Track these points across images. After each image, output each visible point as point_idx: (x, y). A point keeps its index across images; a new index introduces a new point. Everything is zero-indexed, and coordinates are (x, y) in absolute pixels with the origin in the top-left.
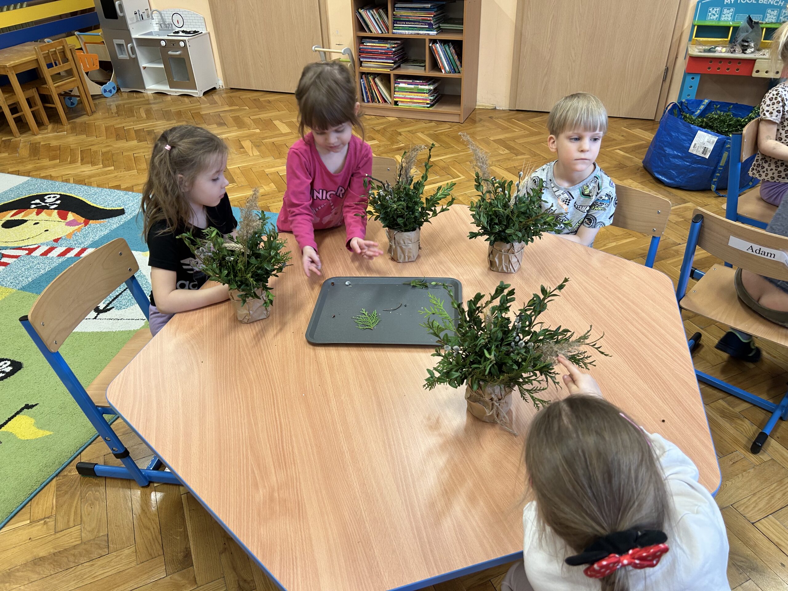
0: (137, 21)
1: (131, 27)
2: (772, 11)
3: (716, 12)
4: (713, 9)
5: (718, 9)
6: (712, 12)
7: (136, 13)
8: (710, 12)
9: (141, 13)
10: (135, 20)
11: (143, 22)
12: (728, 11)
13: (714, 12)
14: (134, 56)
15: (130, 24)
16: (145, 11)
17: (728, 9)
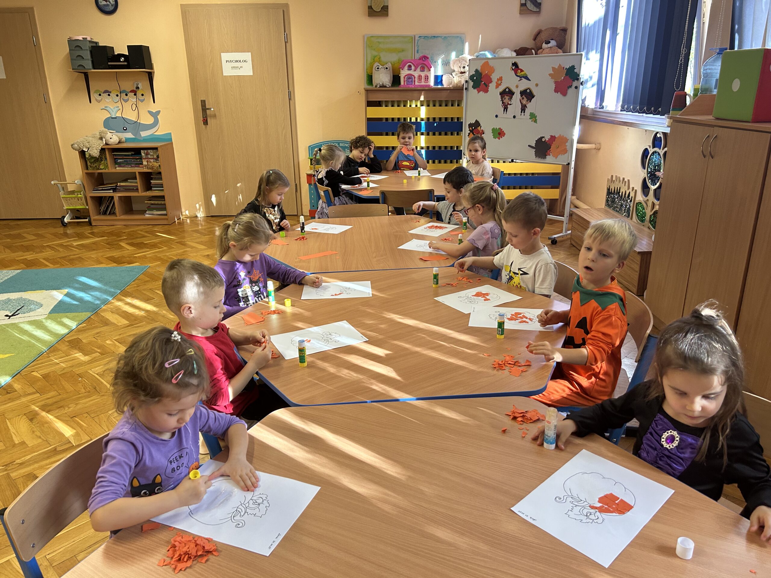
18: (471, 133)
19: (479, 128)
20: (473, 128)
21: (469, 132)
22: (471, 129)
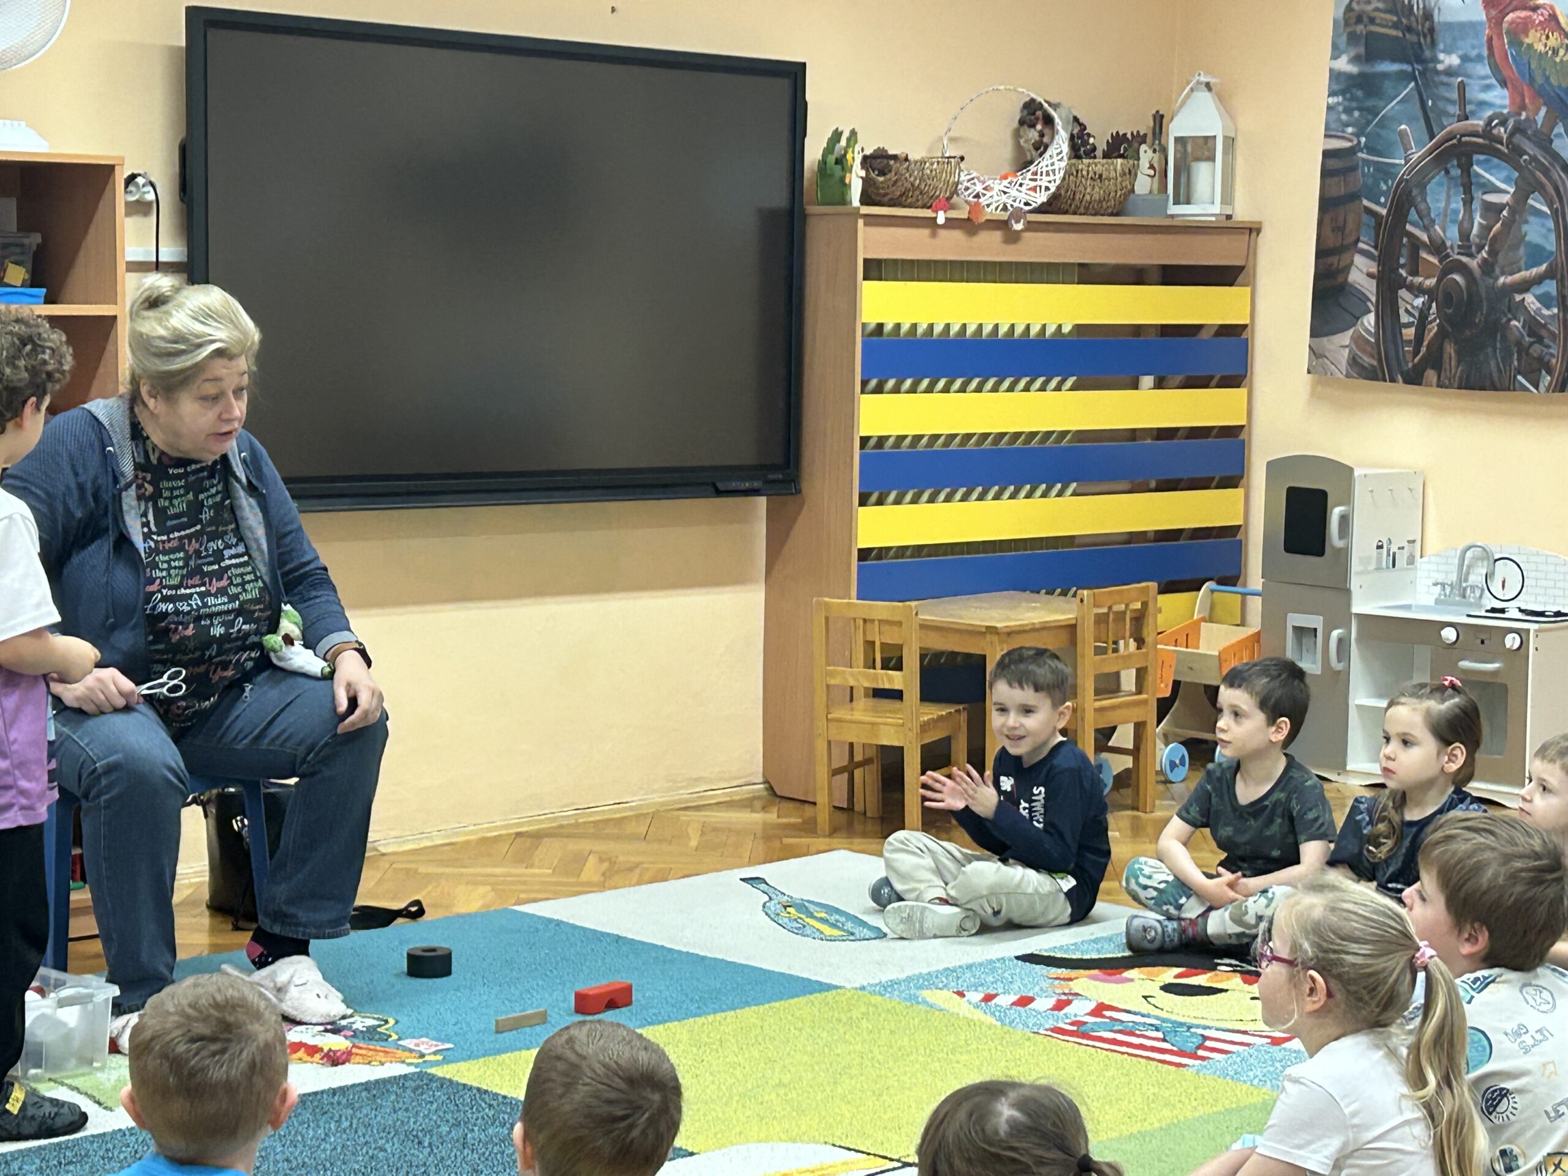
0: (1379, 568)
1: (1355, 584)
7: (1380, 547)
9: (1394, 548)
10: (1372, 567)
11: (1392, 574)
14: (1339, 667)
15: (1358, 573)
16: (1406, 544)
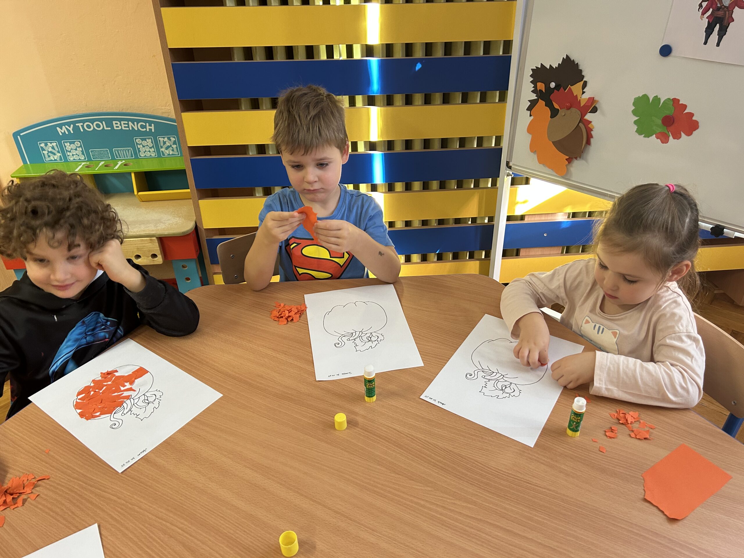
2: (142, 140)
3: (53, 148)
4: (46, 145)
5: (54, 144)
6: (46, 148)
8: (43, 150)
12: (73, 146)
13: (50, 149)
17: (71, 143)
18: (541, 103)
19: (576, 89)
20: (553, 85)
21: (534, 97)
22: (541, 86)
